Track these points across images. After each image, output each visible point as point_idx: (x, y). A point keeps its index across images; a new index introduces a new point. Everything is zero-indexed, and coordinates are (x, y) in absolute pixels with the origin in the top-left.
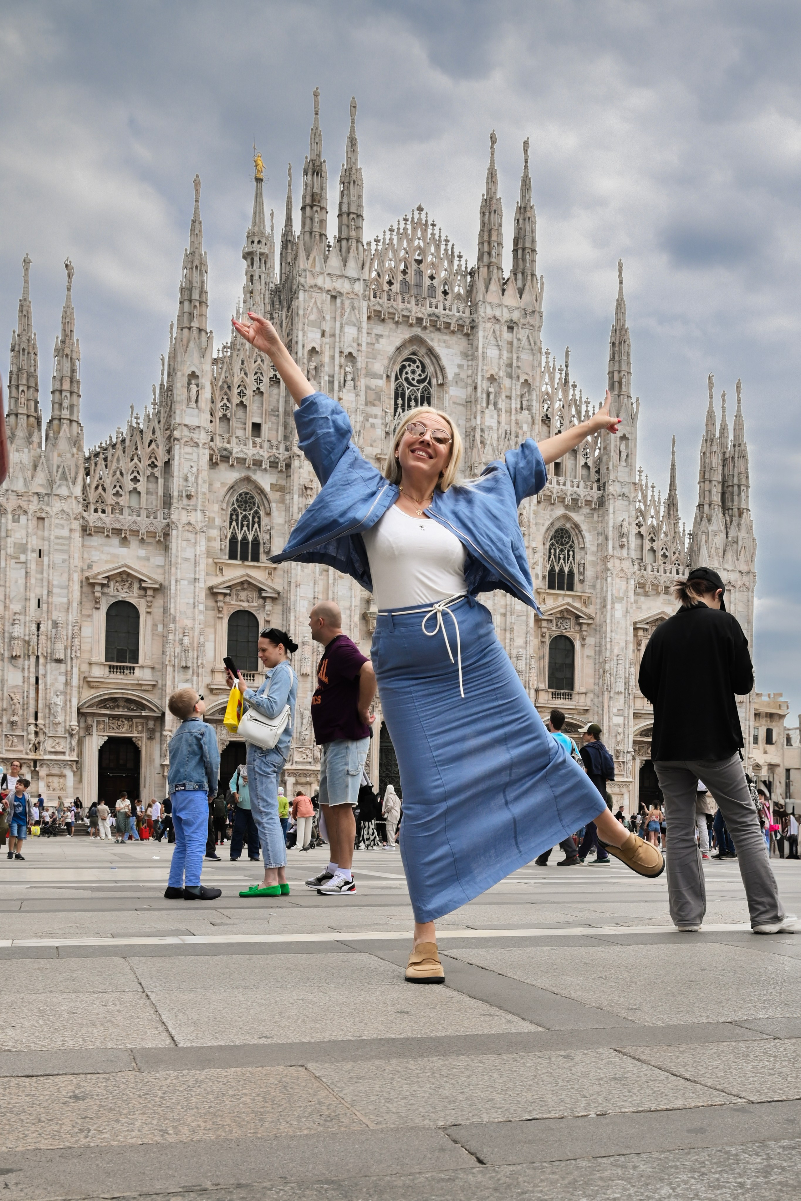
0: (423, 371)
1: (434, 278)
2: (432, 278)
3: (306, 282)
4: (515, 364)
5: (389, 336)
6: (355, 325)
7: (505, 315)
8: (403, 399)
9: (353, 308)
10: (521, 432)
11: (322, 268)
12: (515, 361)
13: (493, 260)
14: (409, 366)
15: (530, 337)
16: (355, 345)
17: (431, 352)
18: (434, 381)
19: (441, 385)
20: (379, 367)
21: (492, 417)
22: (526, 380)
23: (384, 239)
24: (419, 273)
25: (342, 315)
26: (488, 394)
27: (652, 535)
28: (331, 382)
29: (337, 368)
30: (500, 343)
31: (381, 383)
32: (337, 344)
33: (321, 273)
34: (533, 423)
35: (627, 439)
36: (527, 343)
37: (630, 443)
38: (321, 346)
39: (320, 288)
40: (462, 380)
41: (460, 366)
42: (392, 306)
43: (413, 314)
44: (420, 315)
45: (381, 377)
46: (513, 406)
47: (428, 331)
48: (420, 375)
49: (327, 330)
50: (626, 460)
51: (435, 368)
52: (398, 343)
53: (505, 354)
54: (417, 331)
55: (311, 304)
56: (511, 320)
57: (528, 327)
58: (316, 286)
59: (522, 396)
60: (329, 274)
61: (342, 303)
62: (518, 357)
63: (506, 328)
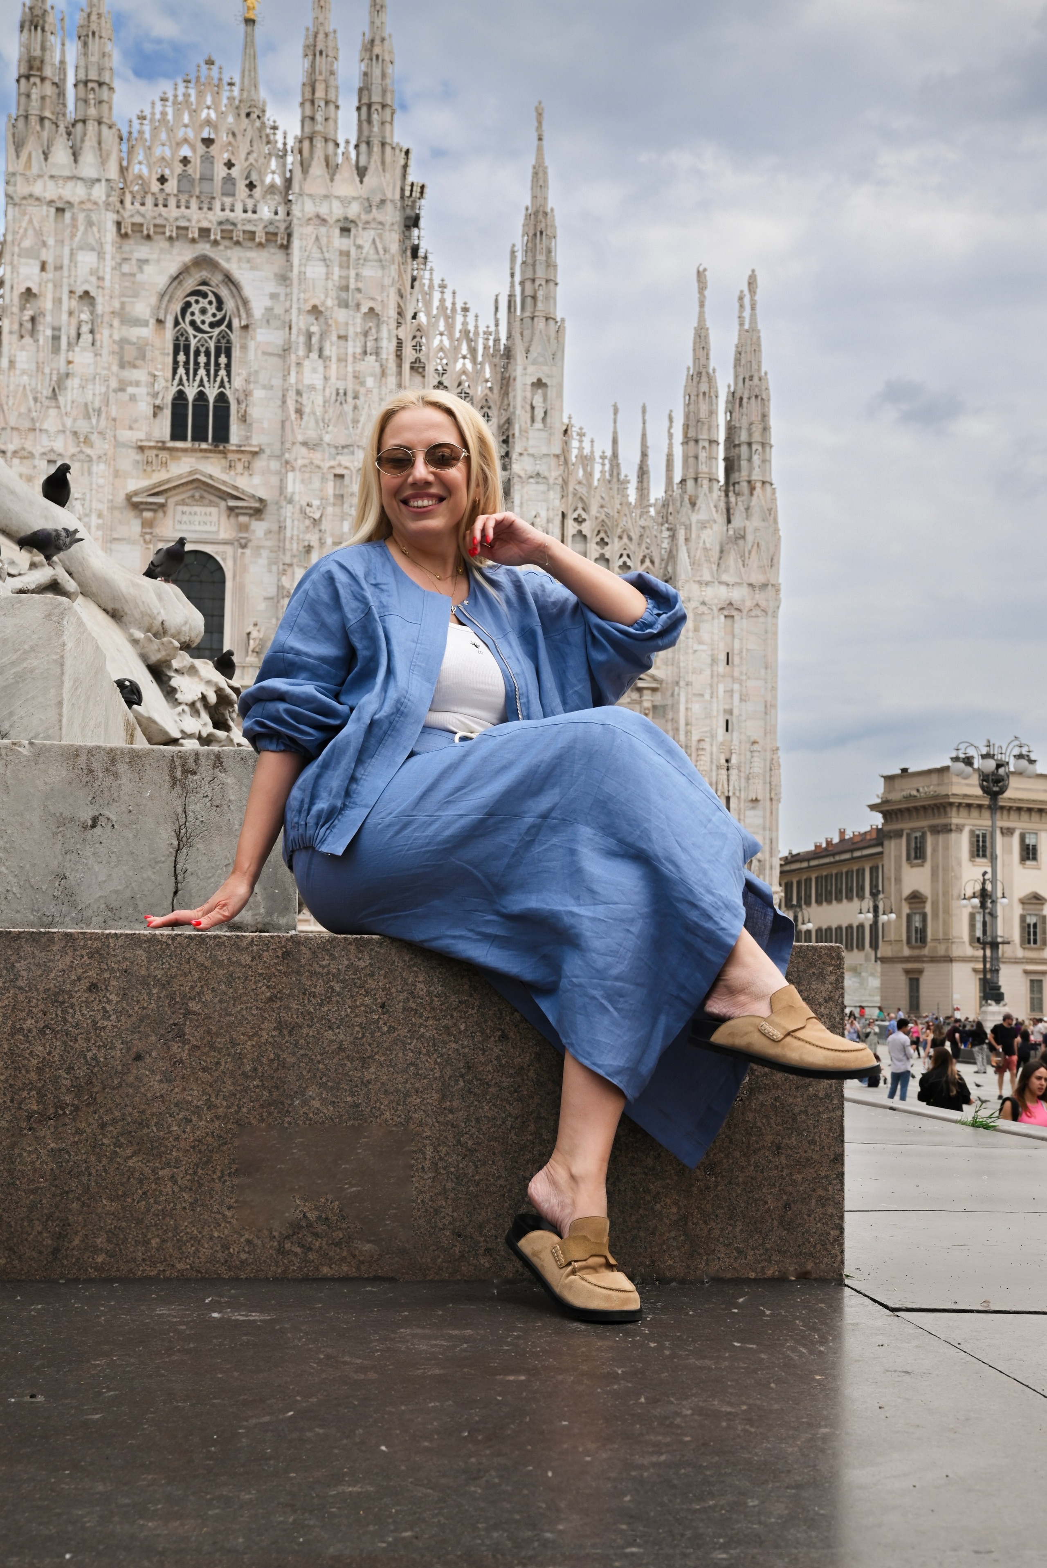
0: (219, 308)
1: (233, 165)
2: (230, 165)
3: (15, 192)
4: (352, 286)
5: (158, 261)
6: (93, 249)
7: (337, 211)
8: (187, 354)
9: (90, 224)
10: (362, 390)
11: (41, 169)
12: (352, 281)
13: (319, 128)
14: (197, 302)
15: (377, 240)
16: (93, 279)
17: (229, 279)
18: (236, 323)
19: (246, 327)
20: (143, 308)
21: (314, 370)
22: (371, 309)
23: (153, 114)
24: (208, 159)
25: (73, 236)
26: (309, 336)
27: (602, 535)
28: (56, 338)
29: (65, 317)
30: (327, 255)
31: (146, 332)
32: (65, 280)
33: (40, 176)
34: (383, 374)
35: (545, 385)
36: (372, 251)
37: (551, 393)
38: (40, 285)
39: (38, 199)
40: (277, 317)
41: (274, 296)
42: (160, 215)
43: (194, 223)
44: (205, 224)
45: (145, 324)
46: (350, 351)
47: (221, 247)
48: (214, 315)
49: (50, 260)
50: (544, 419)
51: (236, 302)
52: (173, 268)
53: (336, 271)
54: (204, 248)
55: (24, 224)
56: (346, 219)
57: (373, 225)
58: (31, 196)
59: (366, 334)
60: (52, 177)
61: (74, 219)
62: (357, 275)
63: (337, 231)
